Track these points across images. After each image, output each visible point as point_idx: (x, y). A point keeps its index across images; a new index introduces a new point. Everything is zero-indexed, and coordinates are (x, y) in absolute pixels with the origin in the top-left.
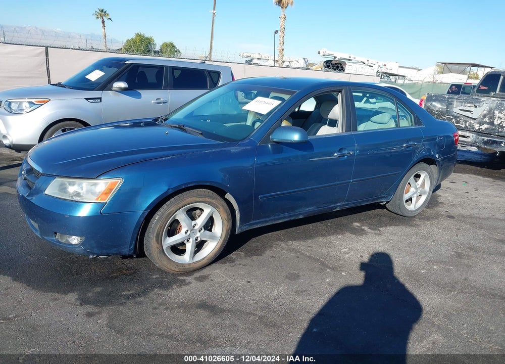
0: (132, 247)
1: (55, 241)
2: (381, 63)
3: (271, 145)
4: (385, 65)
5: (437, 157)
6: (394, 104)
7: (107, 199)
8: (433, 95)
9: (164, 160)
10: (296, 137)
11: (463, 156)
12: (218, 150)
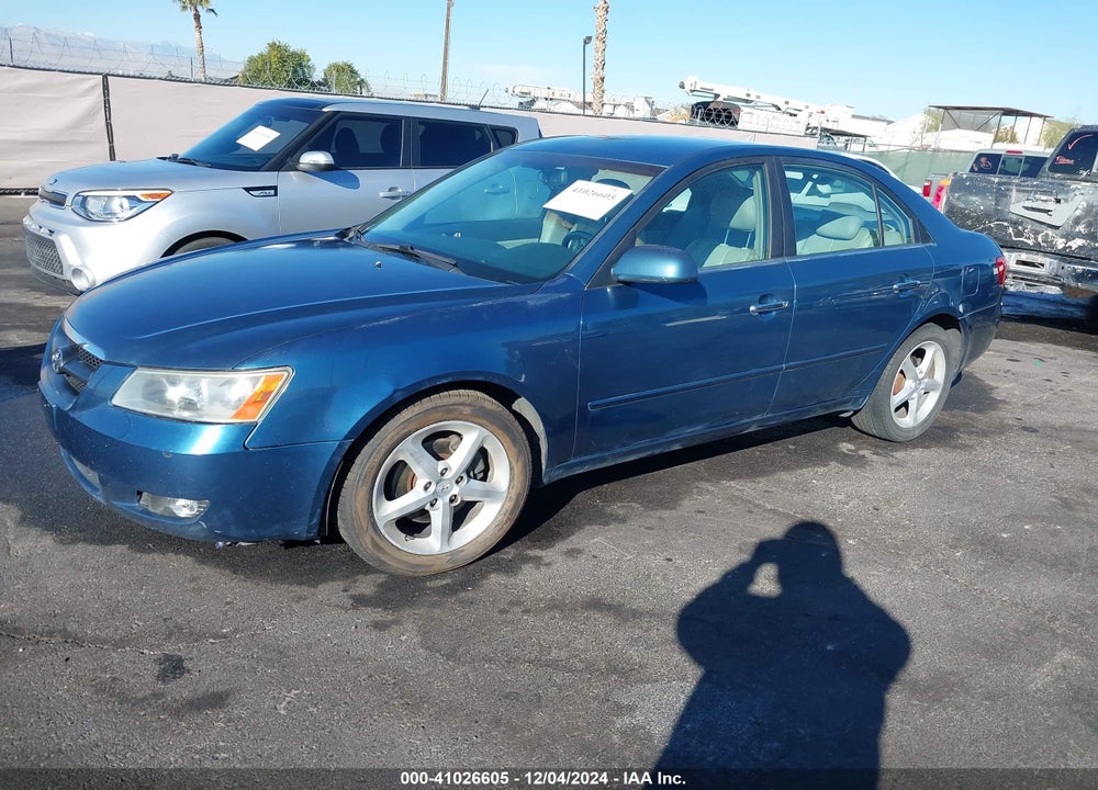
0: (315, 520)
1: (140, 512)
2: (814, 108)
3: (613, 288)
4: (823, 112)
5: (961, 310)
6: (872, 198)
7: (259, 416)
8: (965, 176)
9: (383, 325)
10: (669, 270)
11: (1020, 306)
12: (502, 300)
